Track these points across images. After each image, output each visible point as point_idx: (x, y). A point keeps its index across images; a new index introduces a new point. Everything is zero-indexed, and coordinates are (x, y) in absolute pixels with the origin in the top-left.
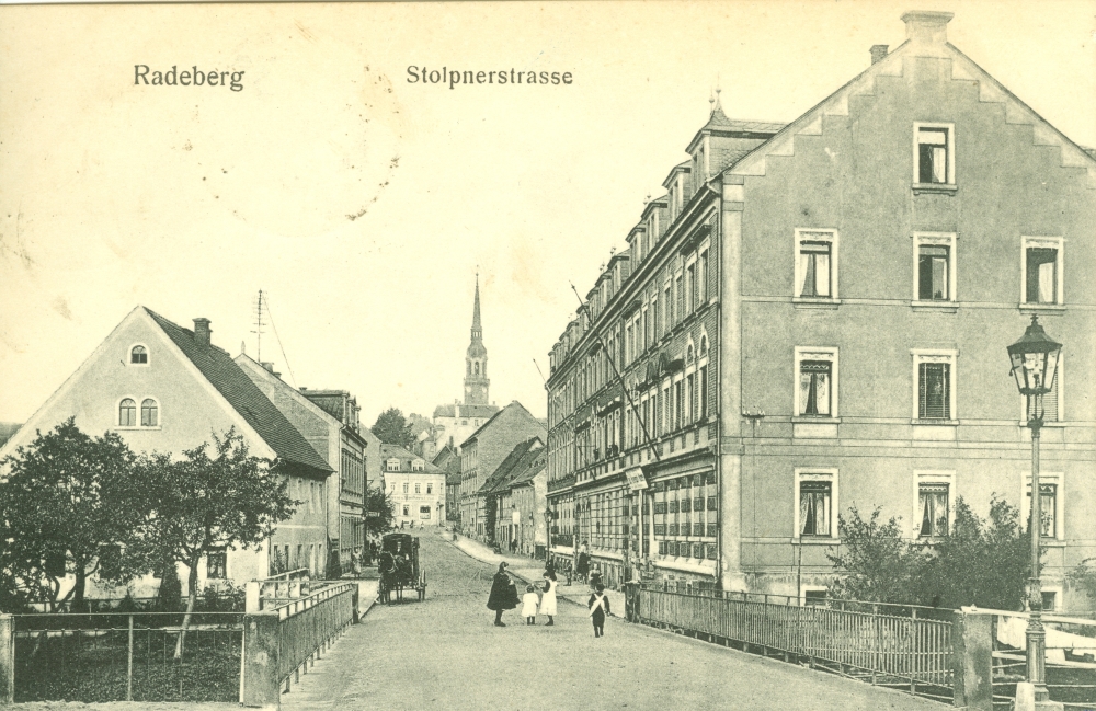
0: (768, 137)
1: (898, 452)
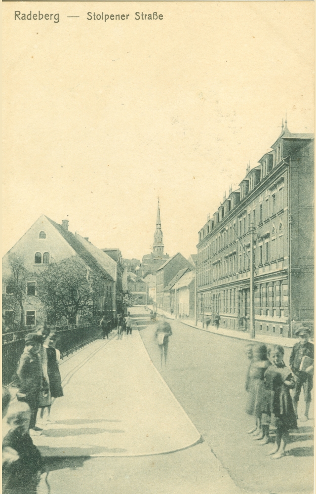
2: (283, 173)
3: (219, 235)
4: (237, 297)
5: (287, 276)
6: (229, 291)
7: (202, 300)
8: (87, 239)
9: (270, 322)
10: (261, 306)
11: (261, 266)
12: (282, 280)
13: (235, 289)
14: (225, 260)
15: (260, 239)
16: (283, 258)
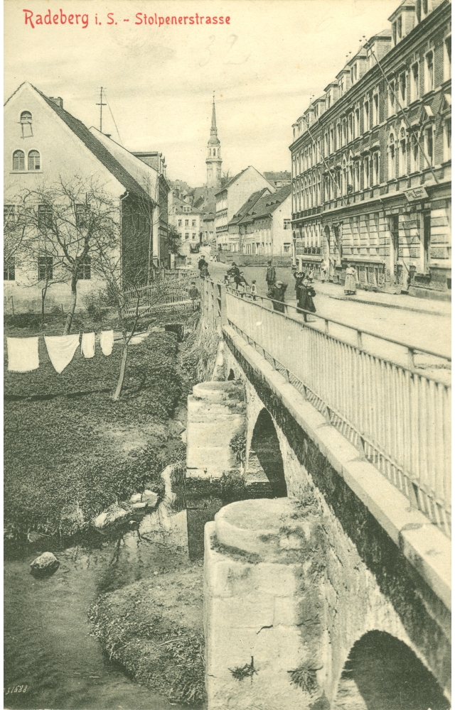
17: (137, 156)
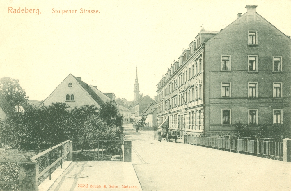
0: (215, 34)
1: (245, 105)
2: (201, 52)
3: (168, 85)
4: (177, 119)
5: (203, 107)
6: (173, 116)
7: (159, 121)
8: (96, 87)
9: (194, 132)
10: (189, 124)
11: (190, 102)
12: (200, 110)
13: (176, 115)
14: (171, 99)
15: (189, 88)
16: (201, 98)
17: (104, 94)
